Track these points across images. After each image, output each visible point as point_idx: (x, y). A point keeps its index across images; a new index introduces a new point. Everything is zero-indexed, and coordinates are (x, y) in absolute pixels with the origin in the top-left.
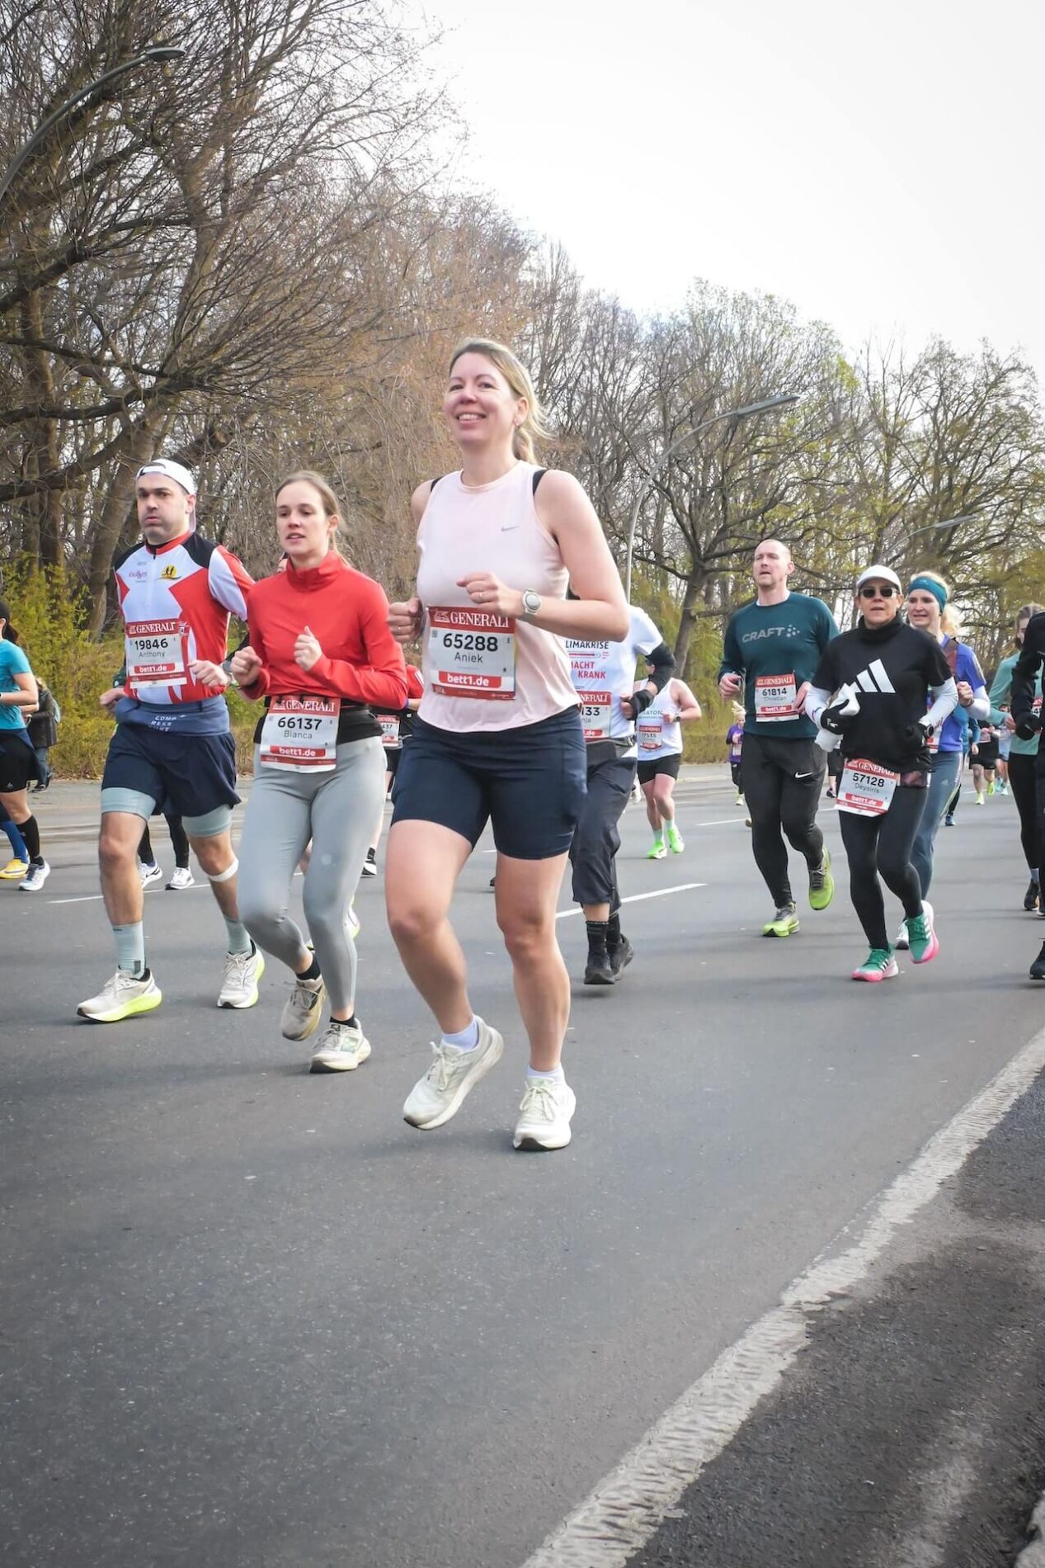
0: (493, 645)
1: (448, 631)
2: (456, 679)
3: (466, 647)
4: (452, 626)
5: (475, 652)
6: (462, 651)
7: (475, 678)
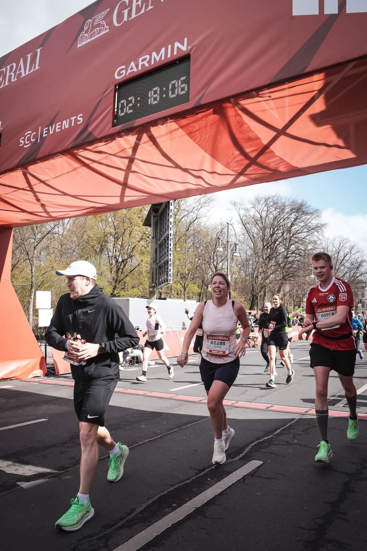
0: (224, 344)
1: (212, 340)
2: (214, 352)
3: (217, 344)
4: (213, 339)
5: (220, 345)
6: (216, 345)
7: (219, 351)
